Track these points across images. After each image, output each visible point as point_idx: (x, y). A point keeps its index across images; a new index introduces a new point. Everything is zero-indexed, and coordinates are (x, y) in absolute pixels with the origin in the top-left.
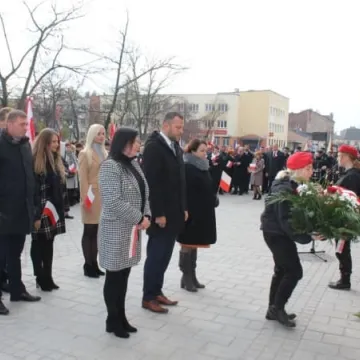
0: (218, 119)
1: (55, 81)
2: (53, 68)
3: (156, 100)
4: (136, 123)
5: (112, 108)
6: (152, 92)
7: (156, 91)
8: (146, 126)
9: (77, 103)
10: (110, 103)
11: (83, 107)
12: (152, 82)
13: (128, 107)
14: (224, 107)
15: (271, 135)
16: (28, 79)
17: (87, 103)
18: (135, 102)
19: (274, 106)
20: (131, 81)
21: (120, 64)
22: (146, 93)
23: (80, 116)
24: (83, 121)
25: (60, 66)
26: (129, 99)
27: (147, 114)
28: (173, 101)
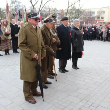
2: (48, 1)
3: (81, 10)
5: (67, 13)
7: (81, 8)
10: (66, 12)
14: (104, 12)
16: (41, 5)
17: (60, 12)
20: (73, 4)
22: (78, 9)
23: (58, 16)
26: (72, 10)
28: (87, 11)
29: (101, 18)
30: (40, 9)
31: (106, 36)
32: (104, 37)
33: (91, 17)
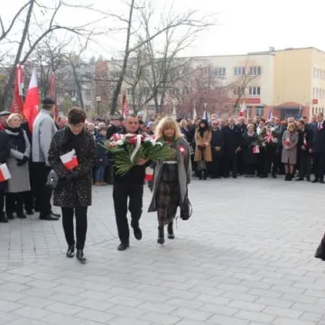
0: (250, 84)
1: (53, 44)
2: (50, 30)
3: (174, 64)
4: (151, 92)
5: (122, 76)
6: (169, 54)
7: (174, 53)
8: (164, 96)
9: (81, 71)
11: (87, 75)
12: (168, 43)
13: (140, 74)
14: (257, 71)
15: (315, 102)
16: (22, 44)
17: (92, 70)
18: (149, 68)
19: (317, 67)
20: (143, 43)
21: (130, 23)
22: (162, 56)
23: (85, 87)
24: (88, 92)
25: (58, 27)
26: (142, 63)
27: (164, 81)
28: (194, 65)
29: (247, 90)
30: (21, 59)
31: (293, 161)
32: (288, 164)
33: (212, 88)
